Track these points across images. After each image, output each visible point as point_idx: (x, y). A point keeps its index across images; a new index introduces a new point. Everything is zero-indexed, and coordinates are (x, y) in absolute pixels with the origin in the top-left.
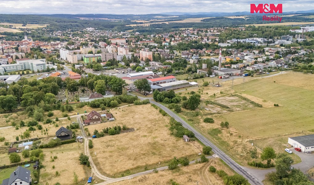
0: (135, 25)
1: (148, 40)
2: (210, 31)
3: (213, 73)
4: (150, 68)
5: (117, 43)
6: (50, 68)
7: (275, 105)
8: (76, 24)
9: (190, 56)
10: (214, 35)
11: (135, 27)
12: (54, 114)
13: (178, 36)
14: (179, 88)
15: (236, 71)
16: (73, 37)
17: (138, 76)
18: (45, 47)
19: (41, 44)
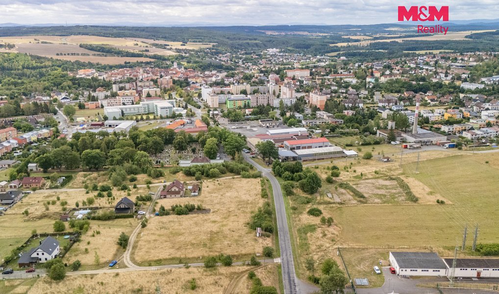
0: (345, 44)
1: (346, 73)
2: (462, 60)
3: (399, 138)
4: (308, 122)
5: (294, 76)
6: (177, 113)
7: (438, 202)
8: (255, 42)
9: (392, 104)
10: (465, 66)
11: (344, 47)
12: (138, 179)
13: (398, 68)
14: (323, 159)
15: (438, 138)
16: (243, 64)
17: (282, 133)
18: (194, 79)
19: (192, 75)
